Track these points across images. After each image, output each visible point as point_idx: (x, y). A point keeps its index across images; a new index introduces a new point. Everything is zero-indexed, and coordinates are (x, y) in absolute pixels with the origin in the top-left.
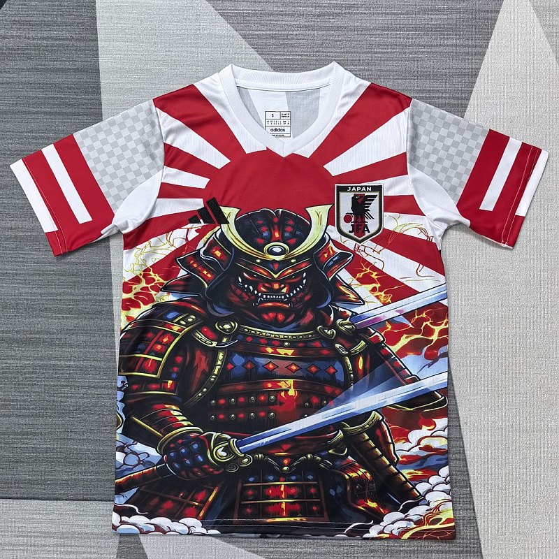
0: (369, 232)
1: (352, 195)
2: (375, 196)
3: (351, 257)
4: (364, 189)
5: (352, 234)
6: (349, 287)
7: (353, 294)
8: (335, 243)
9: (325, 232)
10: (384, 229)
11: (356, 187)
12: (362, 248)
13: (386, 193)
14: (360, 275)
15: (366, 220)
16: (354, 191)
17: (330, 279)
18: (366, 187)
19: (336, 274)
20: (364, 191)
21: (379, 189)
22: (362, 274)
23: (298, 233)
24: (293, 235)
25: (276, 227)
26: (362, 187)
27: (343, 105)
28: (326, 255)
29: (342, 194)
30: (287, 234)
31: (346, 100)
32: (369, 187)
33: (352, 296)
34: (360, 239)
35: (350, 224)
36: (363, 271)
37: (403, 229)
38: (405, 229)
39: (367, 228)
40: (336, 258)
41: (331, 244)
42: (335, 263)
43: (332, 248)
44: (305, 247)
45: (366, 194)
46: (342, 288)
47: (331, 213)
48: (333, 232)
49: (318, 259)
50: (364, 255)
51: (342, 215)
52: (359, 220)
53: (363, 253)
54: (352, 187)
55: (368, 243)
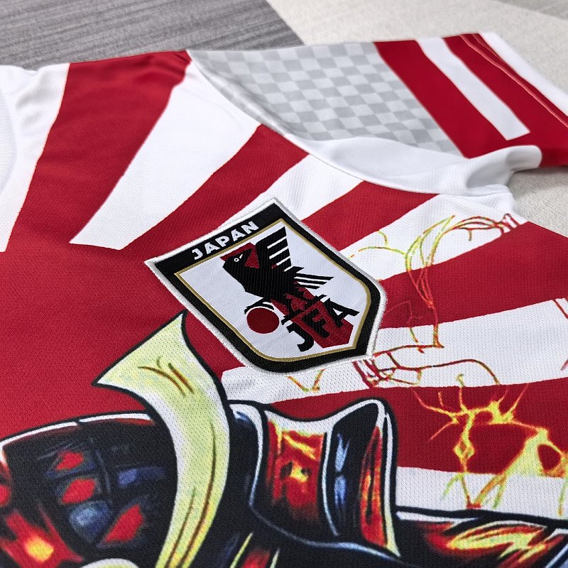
0: (354, 313)
1: (217, 262)
2: (282, 233)
3: (382, 415)
4: (236, 235)
5: (316, 350)
6: (477, 517)
7: (514, 529)
8: (290, 409)
9: (226, 403)
10: (382, 283)
11: (212, 241)
12: (383, 362)
13: (300, 213)
14: (464, 449)
15: (315, 293)
16: (214, 252)
17: (392, 546)
18: (238, 227)
19: (395, 509)
20: (240, 239)
21: (273, 213)
22: (465, 436)
23: (128, 477)
24: (114, 499)
25: (15, 520)
26: (227, 233)
27: (30, 120)
28: (297, 474)
29: (188, 276)
30: (84, 517)
31: (30, 109)
32: (246, 222)
33: (520, 542)
34: (351, 344)
35: (282, 329)
36: (459, 429)
37: (426, 255)
38: (427, 251)
39: (340, 308)
40: (341, 455)
41: (283, 425)
42: (353, 472)
43: (295, 436)
44: (199, 506)
45: (254, 240)
46: (462, 543)
47: (196, 341)
48: (249, 383)
49: (280, 514)
50: (408, 379)
51: (238, 322)
52: (297, 304)
53: (399, 374)
54: (201, 246)
55: (382, 338)
